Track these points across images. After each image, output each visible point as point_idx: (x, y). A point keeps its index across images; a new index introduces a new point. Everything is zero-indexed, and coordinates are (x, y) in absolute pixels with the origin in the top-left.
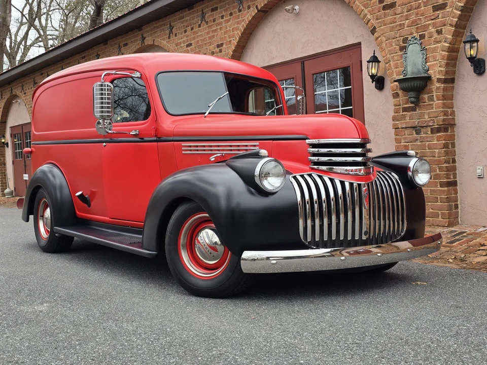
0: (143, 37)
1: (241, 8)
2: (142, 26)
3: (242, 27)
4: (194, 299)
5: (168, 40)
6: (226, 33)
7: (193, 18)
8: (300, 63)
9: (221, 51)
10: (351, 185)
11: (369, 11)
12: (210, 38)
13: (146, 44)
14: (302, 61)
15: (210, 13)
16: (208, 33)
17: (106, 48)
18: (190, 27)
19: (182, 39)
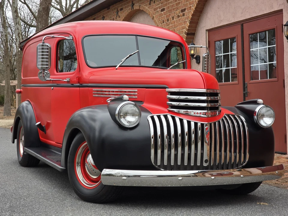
0: (133, 3)
4: (80, 203)
5: (149, 6)
8: (240, 25)
9: (184, 15)
10: (196, 124)
12: (177, 4)
13: (135, 9)
14: (242, 23)
17: (108, 12)
19: (158, 5)
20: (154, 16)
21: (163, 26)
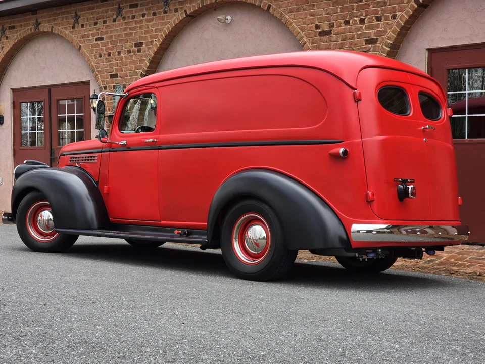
0: (37, 22)
1: (166, 9)
2: (37, 10)
3: (166, 29)
5: (72, 30)
6: (146, 32)
7: (107, 11)
9: (139, 51)
11: (305, 35)
12: (126, 35)
13: (41, 30)
15: (129, 9)
16: (125, 29)
18: (101, 20)
19: (90, 31)
20: (82, 45)
21: (100, 62)
